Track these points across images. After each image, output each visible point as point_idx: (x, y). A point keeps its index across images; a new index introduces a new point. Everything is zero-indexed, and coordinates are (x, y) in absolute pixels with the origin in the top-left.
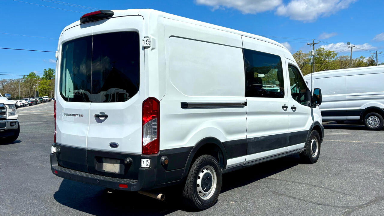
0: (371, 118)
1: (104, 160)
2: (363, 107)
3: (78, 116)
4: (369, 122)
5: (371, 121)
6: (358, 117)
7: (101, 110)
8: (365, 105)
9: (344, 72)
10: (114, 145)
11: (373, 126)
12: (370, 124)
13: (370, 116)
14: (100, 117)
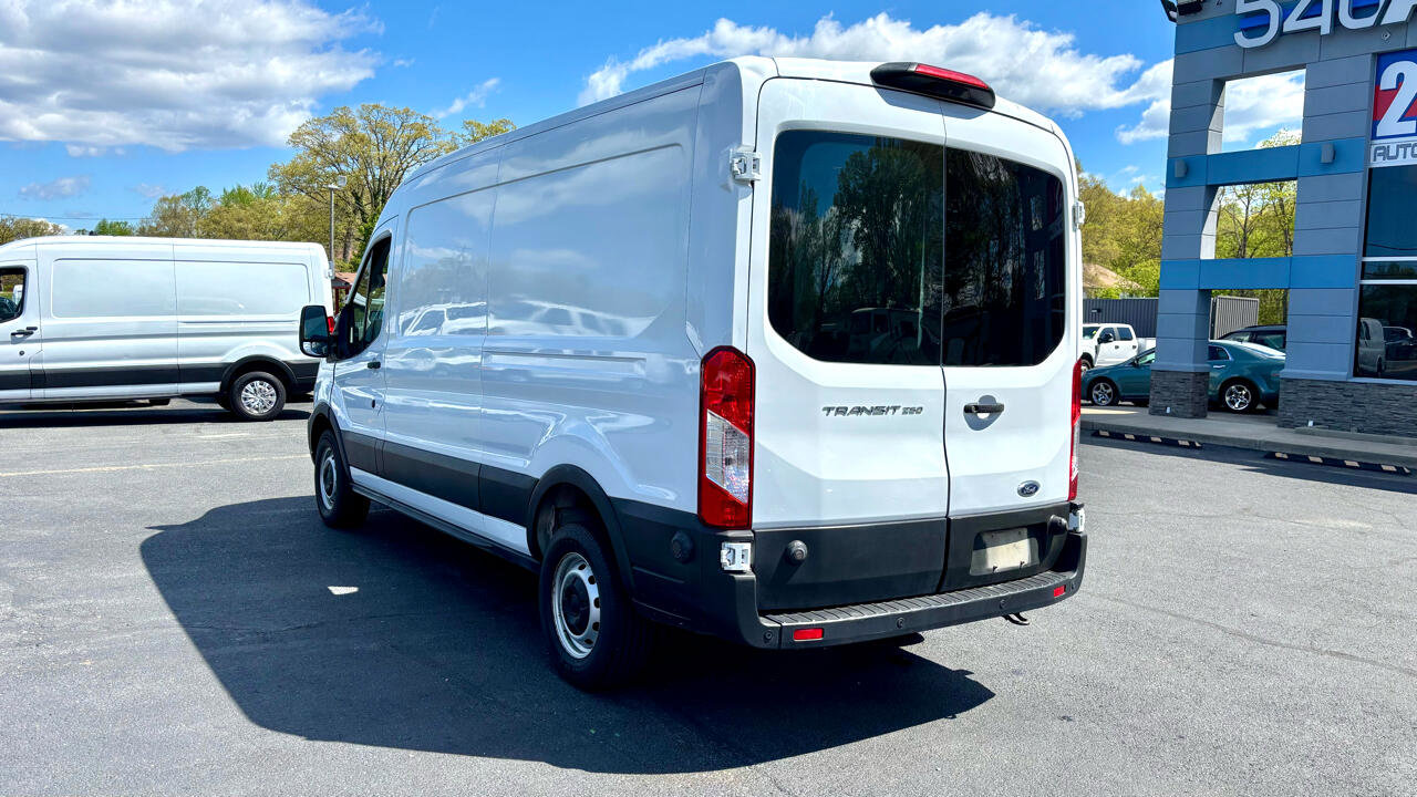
0: (253, 386)
1: (986, 538)
2: (232, 357)
3: (899, 411)
4: (245, 399)
5: (251, 396)
6: (215, 386)
7: (984, 390)
8: (236, 350)
9: (169, 249)
10: (1029, 489)
11: (257, 409)
12: (249, 406)
13: (251, 380)
14: (983, 412)
